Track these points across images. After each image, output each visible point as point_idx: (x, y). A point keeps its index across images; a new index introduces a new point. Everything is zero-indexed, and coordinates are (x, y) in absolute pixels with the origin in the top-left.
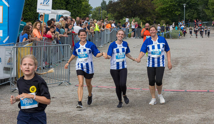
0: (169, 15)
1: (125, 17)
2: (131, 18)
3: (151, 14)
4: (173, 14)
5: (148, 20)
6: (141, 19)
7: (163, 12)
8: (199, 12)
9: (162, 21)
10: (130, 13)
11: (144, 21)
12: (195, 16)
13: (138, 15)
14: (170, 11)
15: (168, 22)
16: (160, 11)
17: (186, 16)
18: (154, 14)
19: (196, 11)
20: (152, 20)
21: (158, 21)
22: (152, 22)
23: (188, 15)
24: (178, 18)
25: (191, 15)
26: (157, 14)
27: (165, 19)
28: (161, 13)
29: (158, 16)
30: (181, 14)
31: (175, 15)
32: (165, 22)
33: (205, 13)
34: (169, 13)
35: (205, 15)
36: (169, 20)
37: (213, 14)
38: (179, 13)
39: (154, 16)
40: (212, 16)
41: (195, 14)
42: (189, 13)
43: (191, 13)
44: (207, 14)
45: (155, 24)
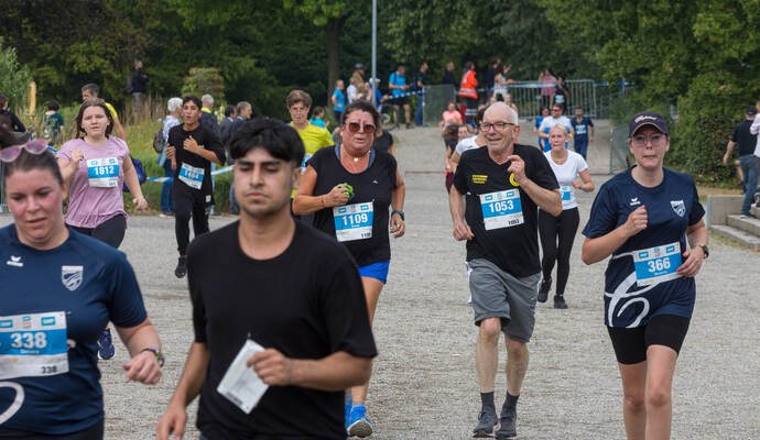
0: (254, 30)
3: (109, 19)
4: (288, 17)
5: (82, 64)
6: (25, 55)
8: (493, 11)
9: (199, 73)
11: (55, 78)
12: (462, 31)
13: (7, 22)
15: (242, 79)
17: (392, 38)
18: (131, 15)
20: (118, 64)
21: (163, 74)
22: (117, 85)
23: (408, 31)
24: (324, 54)
25: (428, 32)
26: (158, 22)
27: (220, 59)
28: (189, 7)
29: (164, 31)
30: (353, 18)
31: (301, 24)
32: (219, 82)
33: (541, 15)
34: (253, 12)
35: (540, 25)
36: (251, 69)
37: (598, 18)
38: (336, 14)
39: (132, 30)
40: (591, 34)
41: (464, 21)
42: (416, 12)
43: (426, 12)
44: (550, 19)
45: (144, 101)
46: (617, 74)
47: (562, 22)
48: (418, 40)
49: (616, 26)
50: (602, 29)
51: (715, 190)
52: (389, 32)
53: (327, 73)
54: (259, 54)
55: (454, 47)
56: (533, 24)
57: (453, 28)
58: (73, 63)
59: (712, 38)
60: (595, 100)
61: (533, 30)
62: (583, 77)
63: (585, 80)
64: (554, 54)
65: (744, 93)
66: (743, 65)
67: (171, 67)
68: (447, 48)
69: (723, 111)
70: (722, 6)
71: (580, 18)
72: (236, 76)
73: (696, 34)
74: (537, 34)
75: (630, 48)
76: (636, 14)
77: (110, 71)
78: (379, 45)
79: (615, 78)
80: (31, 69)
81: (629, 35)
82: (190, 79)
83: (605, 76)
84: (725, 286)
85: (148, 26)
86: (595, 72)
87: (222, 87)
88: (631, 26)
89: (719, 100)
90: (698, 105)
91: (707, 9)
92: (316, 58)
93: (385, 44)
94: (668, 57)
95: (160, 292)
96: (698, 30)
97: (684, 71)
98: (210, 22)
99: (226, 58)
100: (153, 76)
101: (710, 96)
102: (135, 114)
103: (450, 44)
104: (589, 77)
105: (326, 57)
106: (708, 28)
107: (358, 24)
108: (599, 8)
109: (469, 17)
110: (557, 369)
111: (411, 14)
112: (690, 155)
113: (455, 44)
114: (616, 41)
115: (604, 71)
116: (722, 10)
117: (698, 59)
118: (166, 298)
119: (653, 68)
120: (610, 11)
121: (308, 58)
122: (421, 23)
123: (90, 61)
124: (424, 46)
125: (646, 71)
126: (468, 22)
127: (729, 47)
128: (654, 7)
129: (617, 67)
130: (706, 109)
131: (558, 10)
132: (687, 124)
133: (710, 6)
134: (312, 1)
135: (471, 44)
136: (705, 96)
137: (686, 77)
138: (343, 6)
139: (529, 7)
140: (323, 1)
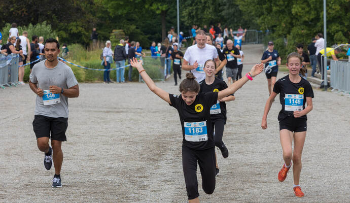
0: (135, 16)
2: (27, 26)
3: (84, 13)
4: (147, 11)
5: (74, 30)
6: (54, 27)
7: (118, 7)
8: (219, 5)
9: (116, 32)
10: (23, 12)
11: (65, 35)
12: (209, 14)
13: (47, 16)
14: (137, 2)
16: (110, 5)
17: (184, 17)
18: (91, 12)
20: (87, 29)
21: (103, 33)
22: (87, 37)
23: (190, 14)
24: (159, 23)
27: (123, 26)
28: (112, 8)
29: (103, 17)
30: (170, 11)
31: (151, 13)
32: (123, 34)
33: (237, 7)
34: (134, 9)
35: (237, 11)
36: (134, 29)
37: (257, 8)
38: (164, 9)
39: (91, 17)
40: (255, 14)
41: (209, 10)
42: (192, 7)
43: (196, 7)
44: (241, 9)
45: (97, 42)
46: (265, 28)
47: (245, 10)
48: (193, 17)
49: (264, 11)
50: (259, 11)
52: (183, 15)
53: (161, 31)
54: (138, 24)
55: (206, 20)
56: (234, 11)
57: (205, 12)
58: (71, 29)
59: (299, 14)
60: (257, 37)
61: (234, 13)
62: (252, 29)
63: (254, 30)
64: (242, 21)
65: (310, 33)
66: (310, 23)
67: (106, 30)
68: (204, 20)
69: (303, 40)
70: (302, 2)
71: (251, 8)
72: (129, 32)
74: (236, 14)
75: (270, 18)
76: (271, 6)
77: (85, 32)
78: (180, 20)
80: (56, 32)
81: (269, 13)
82: (113, 34)
83: (261, 28)
85: (97, 16)
86: (257, 27)
88: (269, 10)
89: (302, 36)
90: (294, 38)
92: (157, 25)
93: (182, 19)
94: (283, 21)
95: (105, 110)
96: (294, 11)
97: (290, 26)
98: (119, 14)
99: (125, 26)
100: (100, 33)
101: (299, 35)
102: (94, 47)
103: (205, 18)
104: (255, 29)
105: (161, 25)
106: (297, 10)
108: (258, 4)
109: (211, 9)
110: (249, 133)
111: (191, 8)
113: (207, 18)
114: (264, 16)
115: (260, 27)
116: (302, 4)
117: (294, 21)
118: (108, 112)
119: (278, 25)
120: (262, 5)
121: (154, 25)
122: (194, 11)
123: (77, 29)
124: (195, 19)
125: (275, 26)
126: (211, 10)
127: (305, 16)
128: (278, 3)
129: (265, 25)
130: (297, 39)
131: (243, 5)
132: (291, 45)
133: (298, 2)
134: (156, 5)
135: (212, 19)
136: (297, 35)
137: (290, 28)
138: (167, 6)
139: (232, 4)
140: (159, 4)
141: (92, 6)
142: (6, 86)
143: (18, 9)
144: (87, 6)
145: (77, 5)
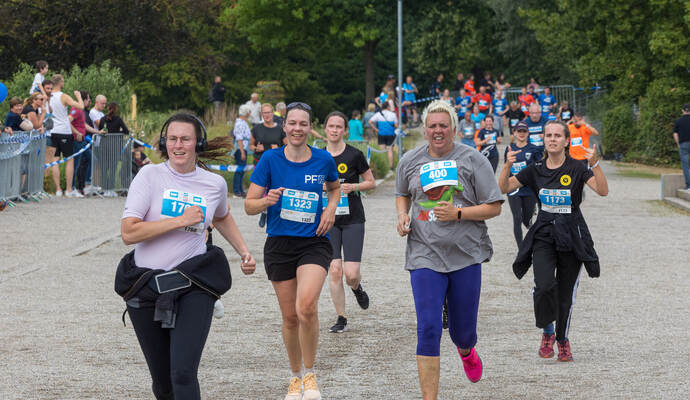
0: (307, 51)
1: (25, 66)
2: (68, 69)
3: (194, 43)
4: (334, 40)
5: (174, 80)
6: (129, 73)
7: (269, 32)
8: (493, 30)
9: (265, 85)
10: (60, 39)
11: (153, 91)
12: (469, 50)
13: (114, 48)
14: (312, 20)
15: (299, 89)
16: (253, 27)
17: (414, 56)
18: (211, 40)
19: (472, 21)
20: (202, 79)
21: (237, 86)
22: (201, 95)
23: (427, 48)
24: (362, 69)
25: (443, 49)
26: (232, 46)
27: (282, 74)
28: (257, 34)
29: (237, 53)
30: (382, 42)
31: (343, 46)
32: (280, 92)
33: (532, 35)
34: (306, 37)
35: (530, 44)
36: (305, 81)
37: (576, 37)
38: (372, 38)
39: (211, 52)
40: (571, 50)
41: (470, 40)
42: (434, 33)
43: (442, 33)
44: (539, 39)
46: (591, 80)
47: (550, 42)
48: (434, 55)
49: (589, 43)
50: (579, 45)
51: (669, 170)
52: (413, 51)
53: (364, 84)
54: (313, 69)
55: (465, 62)
56: (525, 42)
57: (462, 45)
58: (167, 78)
59: (664, 51)
60: (574, 101)
61: (525, 47)
62: (565, 83)
63: (566, 86)
64: (542, 65)
67: (244, 80)
68: (460, 62)
69: (674, 109)
70: (671, 26)
71: (562, 37)
73: (652, 48)
74: (528, 50)
75: (602, 60)
76: (605, 33)
77: (196, 84)
78: (405, 62)
79: (589, 83)
80: (133, 83)
81: (600, 50)
83: (581, 82)
84: (673, 244)
85: (225, 49)
86: (575, 79)
87: (282, 96)
88: (601, 42)
89: (670, 99)
90: (654, 103)
91: (660, 28)
92: (356, 72)
93: (409, 59)
94: (630, 66)
96: (653, 45)
97: (643, 78)
98: (273, 46)
99: (285, 72)
100: (229, 88)
101: (665, 97)
102: (215, 118)
103: (461, 59)
104: (570, 83)
105: (364, 71)
106: (660, 44)
107: (389, 45)
108: (576, 29)
109: (474, 36)
111: (430, 35)
112: (649, 143)
113: (465, 59)
114: (589, 55)
115: (580, 78)
116: (672, 29)
117: (654, 68)
119: (619, 75)
120: (585, 31)
121: (350, 72)
122: (438, 42)
123: (180, 78)
124: (439, 60)
125: (613, 77)
126: (473, 40)
127: (678, 58)
128: (619, 27)
129: (589, 74)
130: (661, 107)
131: (545, 32)
132: (647, 119)
133: (663, 26)
134: (353, 28)
135: (478, 59)
136: (660, 97)
137: (645, 81)
138: (377, 31)
139: (521, 28)
140: (361, 27)
141: (213, 27)
142: (15, 200)
143: (49, 33)
144: (202, 28)
145: (180, 24)
